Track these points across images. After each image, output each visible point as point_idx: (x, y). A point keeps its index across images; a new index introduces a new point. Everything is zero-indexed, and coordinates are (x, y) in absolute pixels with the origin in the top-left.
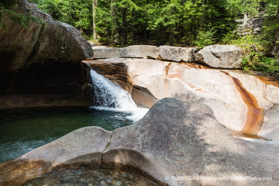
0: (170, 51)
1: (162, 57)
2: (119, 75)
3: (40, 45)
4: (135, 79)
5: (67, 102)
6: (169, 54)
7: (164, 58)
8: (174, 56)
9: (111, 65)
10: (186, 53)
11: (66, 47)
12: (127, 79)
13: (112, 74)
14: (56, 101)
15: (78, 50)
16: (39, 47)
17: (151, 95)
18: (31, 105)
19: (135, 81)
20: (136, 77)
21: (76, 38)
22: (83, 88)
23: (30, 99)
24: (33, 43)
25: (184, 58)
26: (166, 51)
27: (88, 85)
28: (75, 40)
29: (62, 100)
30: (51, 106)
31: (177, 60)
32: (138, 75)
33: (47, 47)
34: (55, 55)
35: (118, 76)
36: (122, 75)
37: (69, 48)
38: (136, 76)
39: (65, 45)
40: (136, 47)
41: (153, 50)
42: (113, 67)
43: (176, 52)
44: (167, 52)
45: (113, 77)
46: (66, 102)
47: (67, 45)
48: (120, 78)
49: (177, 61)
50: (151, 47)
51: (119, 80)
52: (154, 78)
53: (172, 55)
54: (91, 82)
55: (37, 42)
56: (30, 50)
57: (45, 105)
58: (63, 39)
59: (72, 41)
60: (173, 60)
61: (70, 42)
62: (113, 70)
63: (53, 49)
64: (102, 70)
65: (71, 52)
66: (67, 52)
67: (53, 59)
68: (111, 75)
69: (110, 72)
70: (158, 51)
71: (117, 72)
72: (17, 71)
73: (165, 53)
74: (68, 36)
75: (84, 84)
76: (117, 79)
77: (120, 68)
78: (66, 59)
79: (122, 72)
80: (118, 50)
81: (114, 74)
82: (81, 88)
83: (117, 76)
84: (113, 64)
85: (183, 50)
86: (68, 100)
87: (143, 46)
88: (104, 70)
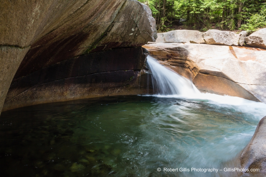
0: (223, 35)
1: (215, 41)
2: (173, 60)
3: (114, 25)
4: (201, 63)
5: (120, 91)
6: (221, 38)
7: (217, 42)
8: (226, 40)
9: (165, 50)
10: (236, 37)
11: (137, 29)
12: (185, 65)
13: (165, 59)
14: (109, 91)
15: (148, 32)
16: (112, 28)
17: (228, 79)
18: (86, 96)
19: (202, 65)
20: (202, 62)
21: (148, 19)
22: (138, 75)
23: (86, 89)
24: (110, 23)
25: (234, 42)
26: (219, 34)
27: (144, 72)
28: (148, 21)
29: (115, 89)
30: (104, 96)
31: (229, 43)
32: (203, 59)
33: (119, 28)
34: (122, 38)
35: (172, 62)
36: (177, 60)
37: (139, 29)
38: (202, 60)
39: (136, 26)
40: (179, 31)
41: (196, 34)
42: (167, 52)
43: (227, 35)
44: (220, 36)
45: (165, 62)
46: (118, 92)
47: (138, 26)
48: (174, 63)
49: (229, 45)
50: (193, 32)
51: (173, 65)
52: (226, 61)
53: (224, 39)
54: (148, 69)
55: (113, 22)
56: (102, 32)
57: (99, 95)
58: (136, 19)
59: (144, 22)
60: (225, 44)
61: (142, 23)
62: (167, 55)
63: (124, 30)
64: (154, 56)
65: (139, 34)
66: (135, 35)
67: (118, 43)
68: (163, 61)
69: (163, 58)
70: (208, 35)
71: (171, 58)
72: (78, 57)
73: (218, 37)
74: (143, 16)
75: (140, 70)
76: (171, 65)
77: (177, 52)
78: (130, 43)
79: (178, 57)
80: (161, 34)
81: (167, 59)
82: (137, 75)
83: (170, 62)
84: (167, 49)
85: (233, 34)
86: (121, 89)
87: (186, 31)
88: (156, 56)
